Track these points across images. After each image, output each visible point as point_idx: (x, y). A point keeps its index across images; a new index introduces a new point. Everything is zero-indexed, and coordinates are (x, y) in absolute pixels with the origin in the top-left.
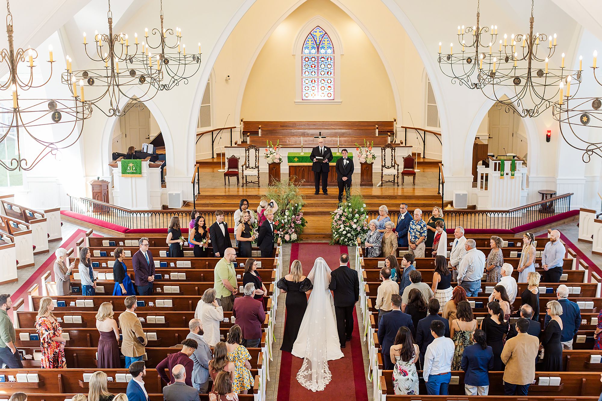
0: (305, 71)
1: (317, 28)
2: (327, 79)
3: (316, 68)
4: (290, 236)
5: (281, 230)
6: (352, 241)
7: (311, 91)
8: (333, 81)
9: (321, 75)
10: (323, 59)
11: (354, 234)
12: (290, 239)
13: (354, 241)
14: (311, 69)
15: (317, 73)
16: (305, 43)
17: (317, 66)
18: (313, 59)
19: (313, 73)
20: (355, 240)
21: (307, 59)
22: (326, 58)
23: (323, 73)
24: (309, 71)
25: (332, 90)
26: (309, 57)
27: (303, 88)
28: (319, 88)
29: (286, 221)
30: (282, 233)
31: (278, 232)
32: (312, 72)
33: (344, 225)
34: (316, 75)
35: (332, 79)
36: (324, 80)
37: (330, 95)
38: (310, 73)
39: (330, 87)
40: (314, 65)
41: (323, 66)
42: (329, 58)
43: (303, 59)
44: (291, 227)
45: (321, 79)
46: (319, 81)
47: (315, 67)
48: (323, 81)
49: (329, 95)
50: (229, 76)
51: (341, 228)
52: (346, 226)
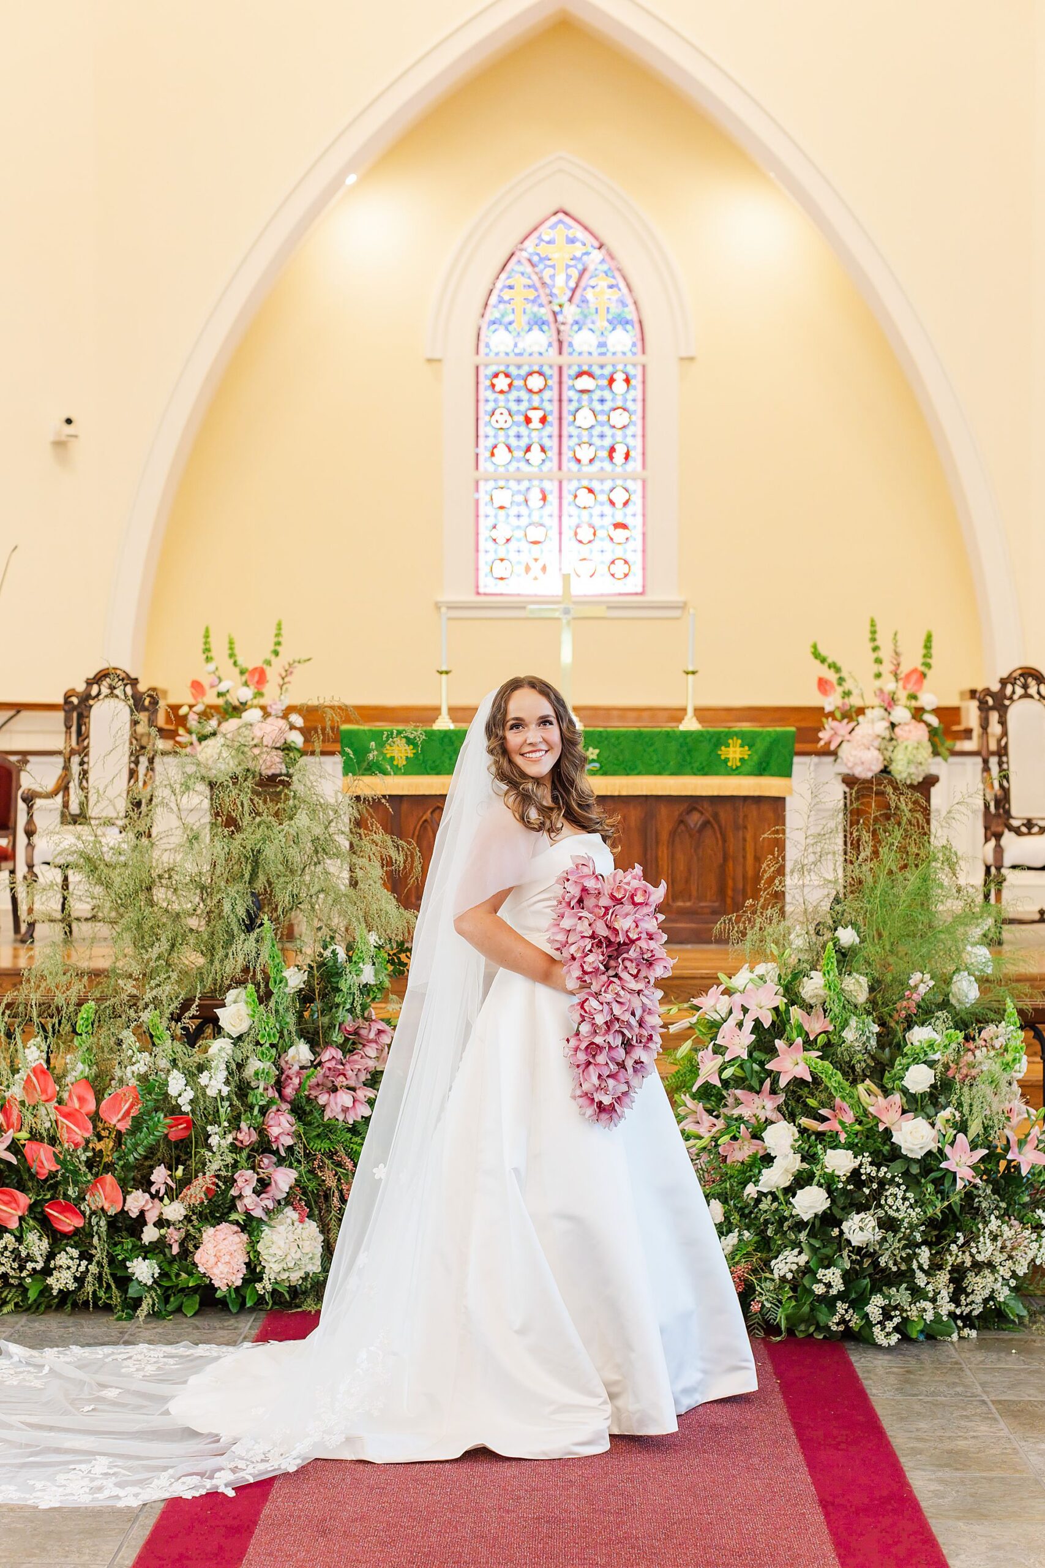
0: (490, 442)
1: (554, 219)
2: (608, 484)
3: (552, 429)
4: (253, 1244)
5: (160, 1176)
6: (901, 1295)
7: (524, 546)
8: (637, 498)
9: (574, 466)
10: (585, 383)
11: (915, 1214)
12: (254, 1272)
13: (917, 1293)
14: (523, 430)
15: (553, 454)
16: (493, 299)
17: (552, 419)
18: (536, 382)
19: (535, 455)
20: (921, 1279)
21: (502, 383)
22: (602, 376)
23: (585, 454)
24: (513, 442)
25: (631, 545)
26: (513, 371)
27: (482, 529)
28: (568, 534)
29: (215, 1083)
30: (175, 1211)
31: (136, 1201)
32: (528, 449)
33: (803, 1131)
34: (552, 465)
35: (635, 486)
36: (591, 491)
37: (625, 569)
38: (520, 454)
39: (624, 526)
40: (540, 414)
41: (585, 418)
42: (620, 377)
43: (485, 383)
44: (264, 1146)
45: (575, 484)
46: (568, 498)
47: (543, 420)
48: (584, 498)
49: (620, 569)
50: (69, 421)
51: (768, 1159)
52: (829, 1140)
